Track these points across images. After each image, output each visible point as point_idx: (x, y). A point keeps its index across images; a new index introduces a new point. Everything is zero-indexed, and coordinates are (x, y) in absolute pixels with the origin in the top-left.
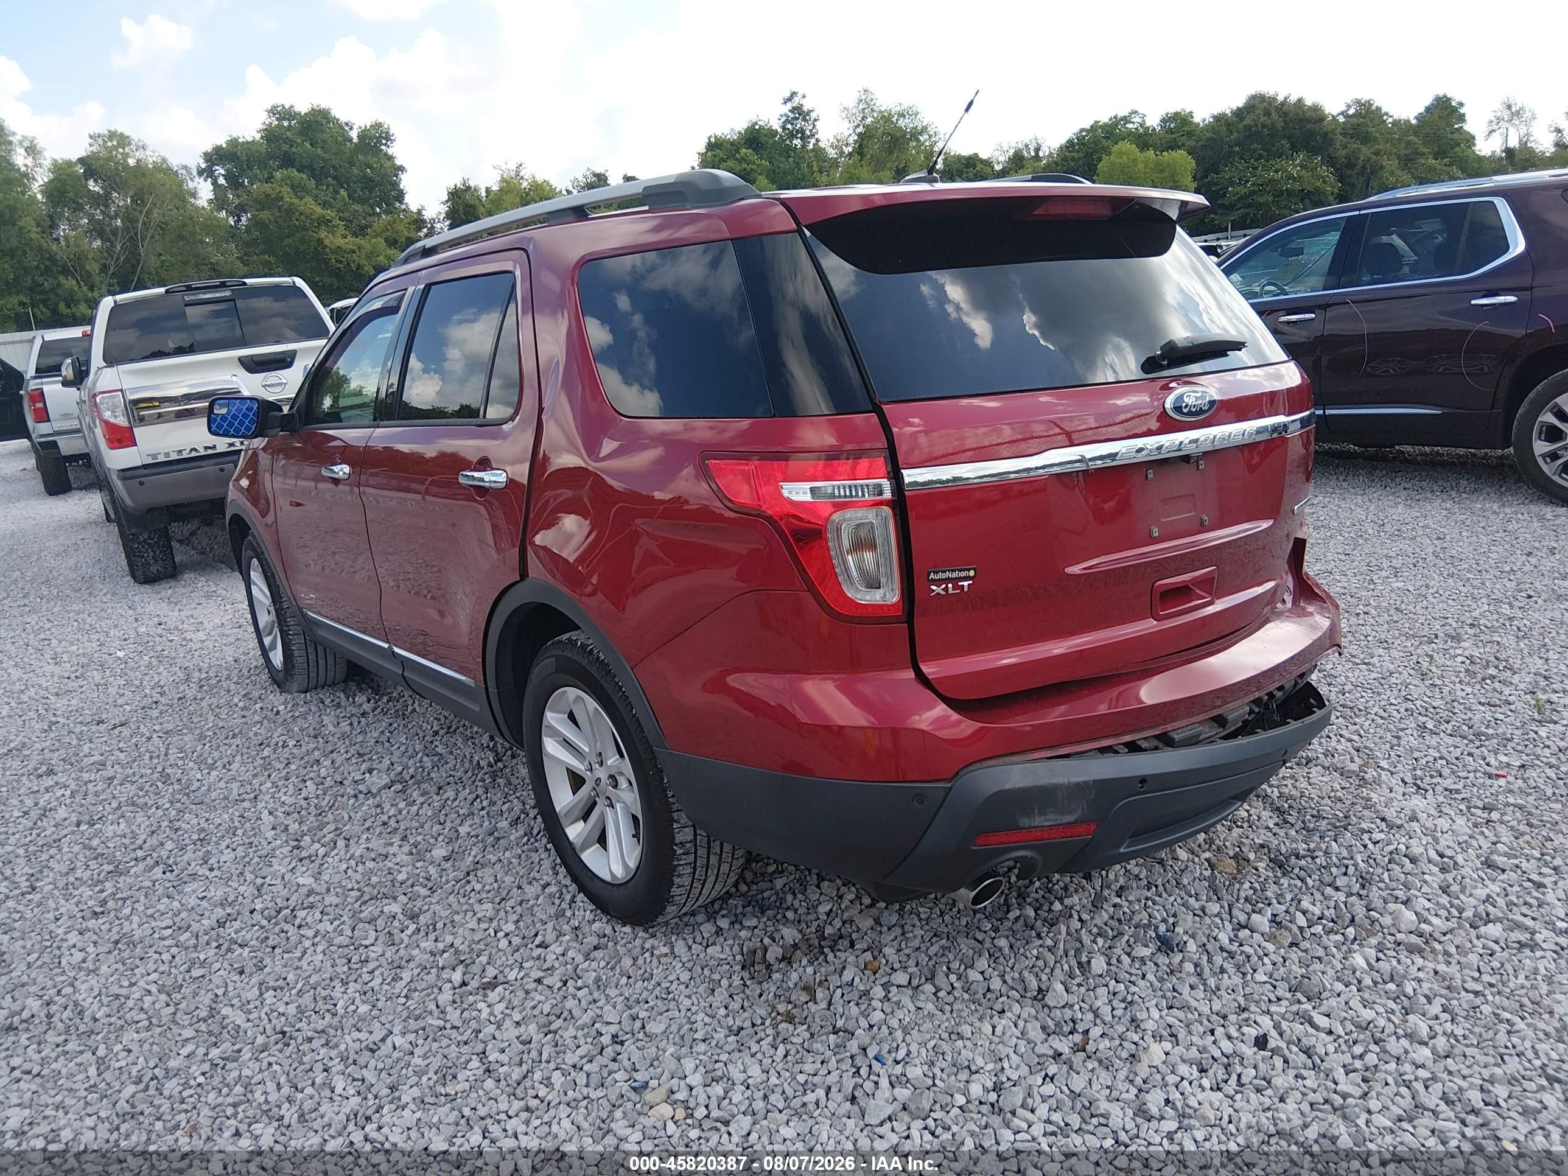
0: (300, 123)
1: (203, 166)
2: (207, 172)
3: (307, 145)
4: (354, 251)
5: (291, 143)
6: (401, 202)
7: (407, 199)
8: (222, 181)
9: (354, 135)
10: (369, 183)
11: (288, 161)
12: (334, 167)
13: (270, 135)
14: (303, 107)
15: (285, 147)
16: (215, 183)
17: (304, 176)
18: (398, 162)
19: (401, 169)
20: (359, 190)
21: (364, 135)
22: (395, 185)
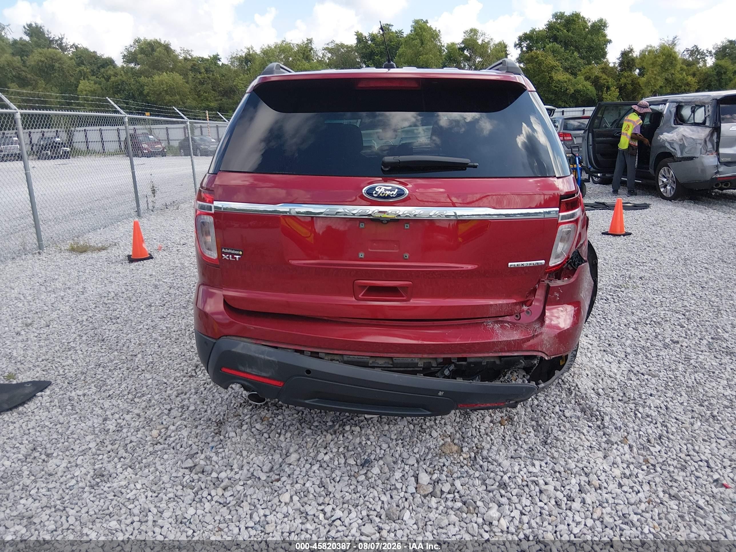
0: (565, 20)
1: (517, 42)
2: (519, 45)
3: (565, 31)
4: (566, 82)
5: (558, 30)
6: (604, 58)
7: (608, 56)
8: (524, 49)
9: (589, 24)
10: (590, 49)
11: (555, 39)
12: (576, 41)
13: (551, 27)
14: (568, 13)
15: (555, 32)
16: (522, 50)
17: (560, 46)
18: (608, 38)
19: (610, 41)
20: (584, 52)
21: (594, 25)
22: (603, 49)
